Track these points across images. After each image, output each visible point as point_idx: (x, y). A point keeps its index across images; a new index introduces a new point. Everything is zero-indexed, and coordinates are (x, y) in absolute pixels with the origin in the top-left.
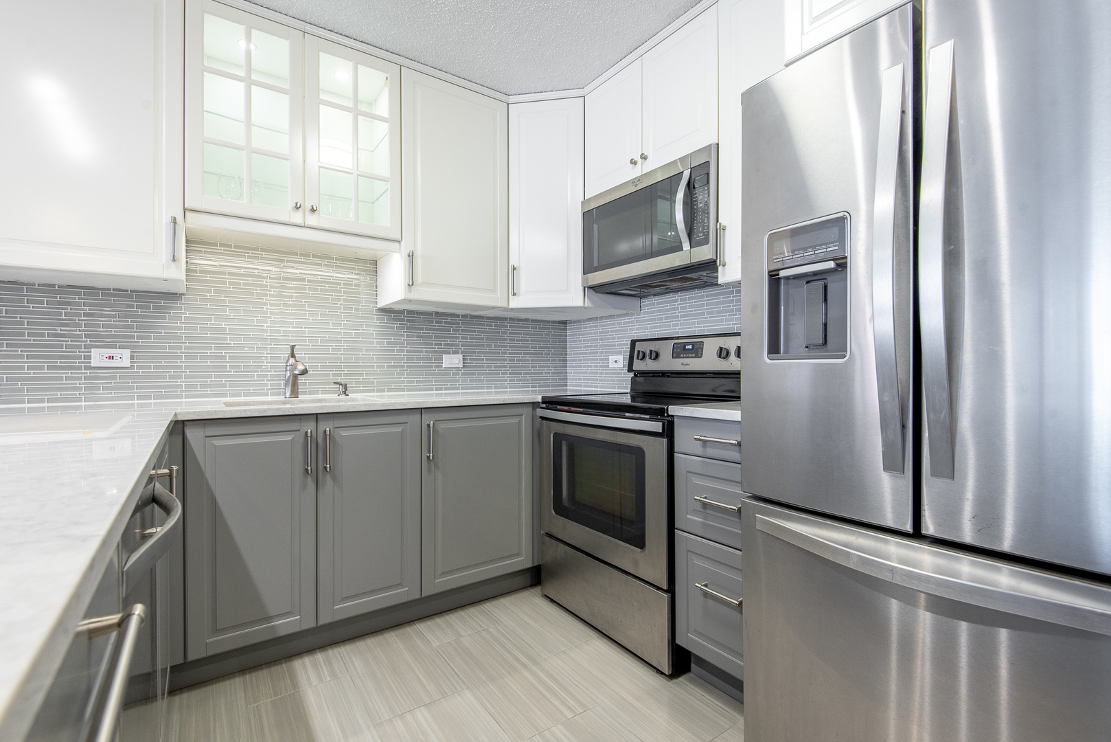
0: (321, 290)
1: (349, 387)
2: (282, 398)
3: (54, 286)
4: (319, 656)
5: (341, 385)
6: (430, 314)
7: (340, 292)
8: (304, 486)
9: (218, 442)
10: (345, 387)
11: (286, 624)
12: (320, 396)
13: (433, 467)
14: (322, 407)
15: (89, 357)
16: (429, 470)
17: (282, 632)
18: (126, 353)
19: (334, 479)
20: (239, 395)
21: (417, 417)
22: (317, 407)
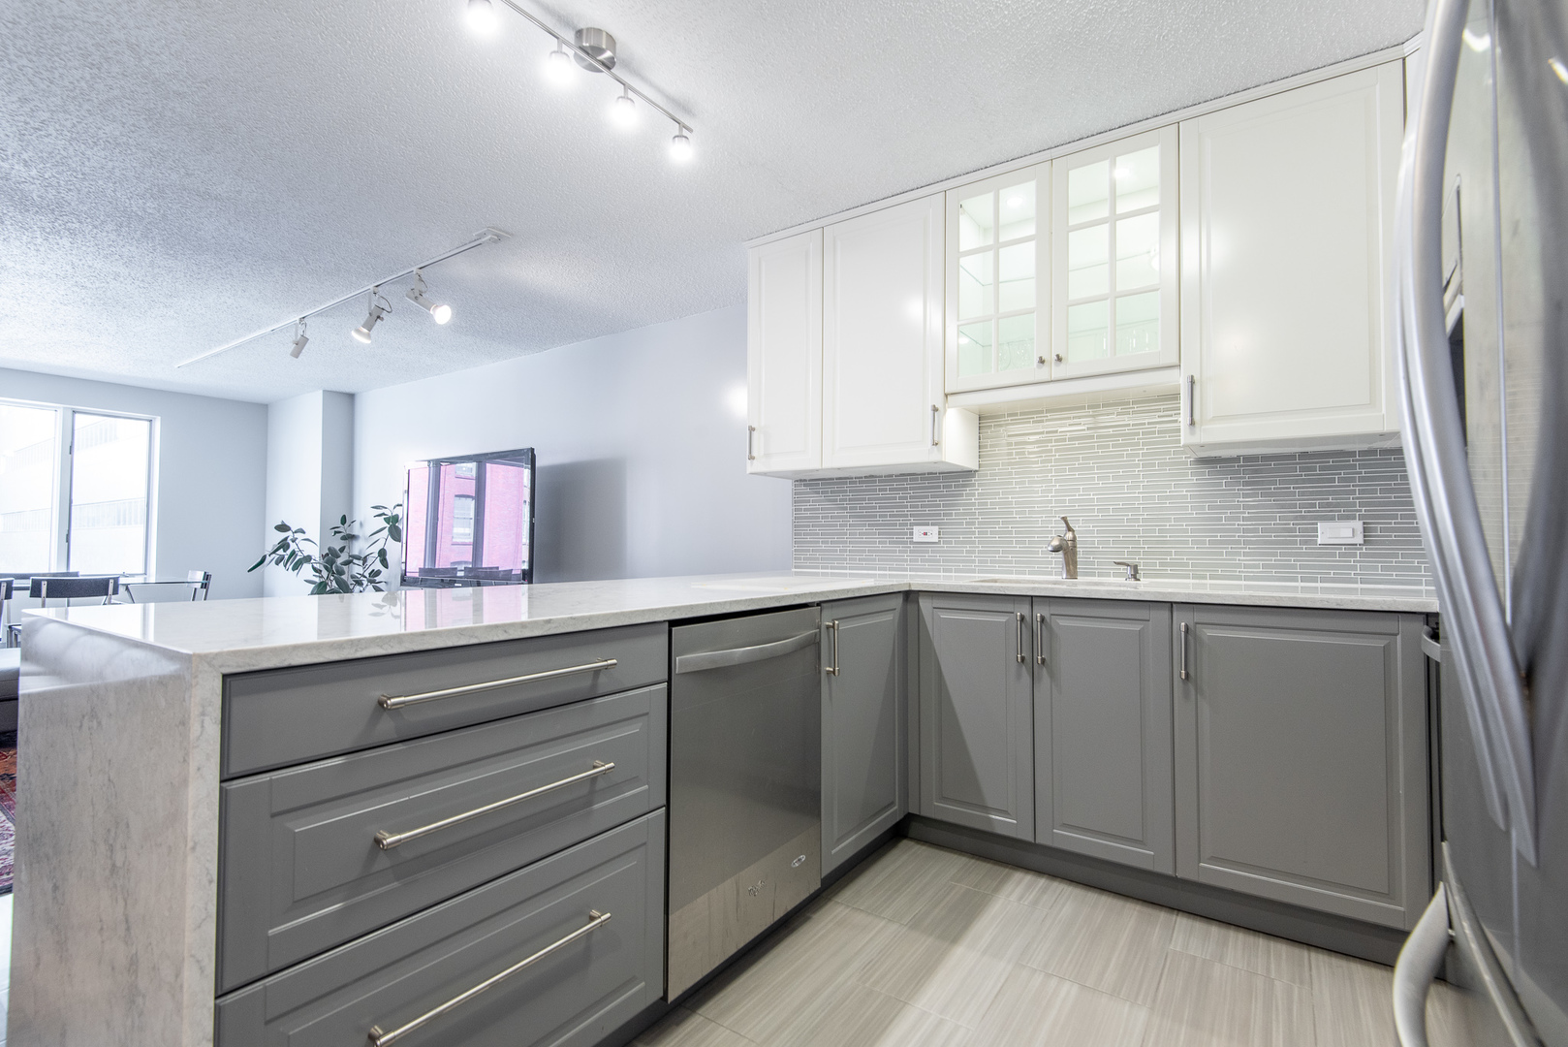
0: (1114, 446)
1: (1142, 570)
2: (1059, 578)
3: (891, 476)
4: (1042, 882)
5: (1128, 565)
6: (1292, 457)
7: (1138, 444)
8: (1019, 676)
9: (945, 615)
10: (1135, 568)
11: (1003, 822)
12: (1096, 579)
13: (1193, 692)
14: (1033, 589)
15: (912, 533)
16: (1186, 695)
17: (999, 830)
18: (936, 529)
19: (1052, 675)
20: (1024, 573)
21: (1163, 615)
22: (1028, 588)
